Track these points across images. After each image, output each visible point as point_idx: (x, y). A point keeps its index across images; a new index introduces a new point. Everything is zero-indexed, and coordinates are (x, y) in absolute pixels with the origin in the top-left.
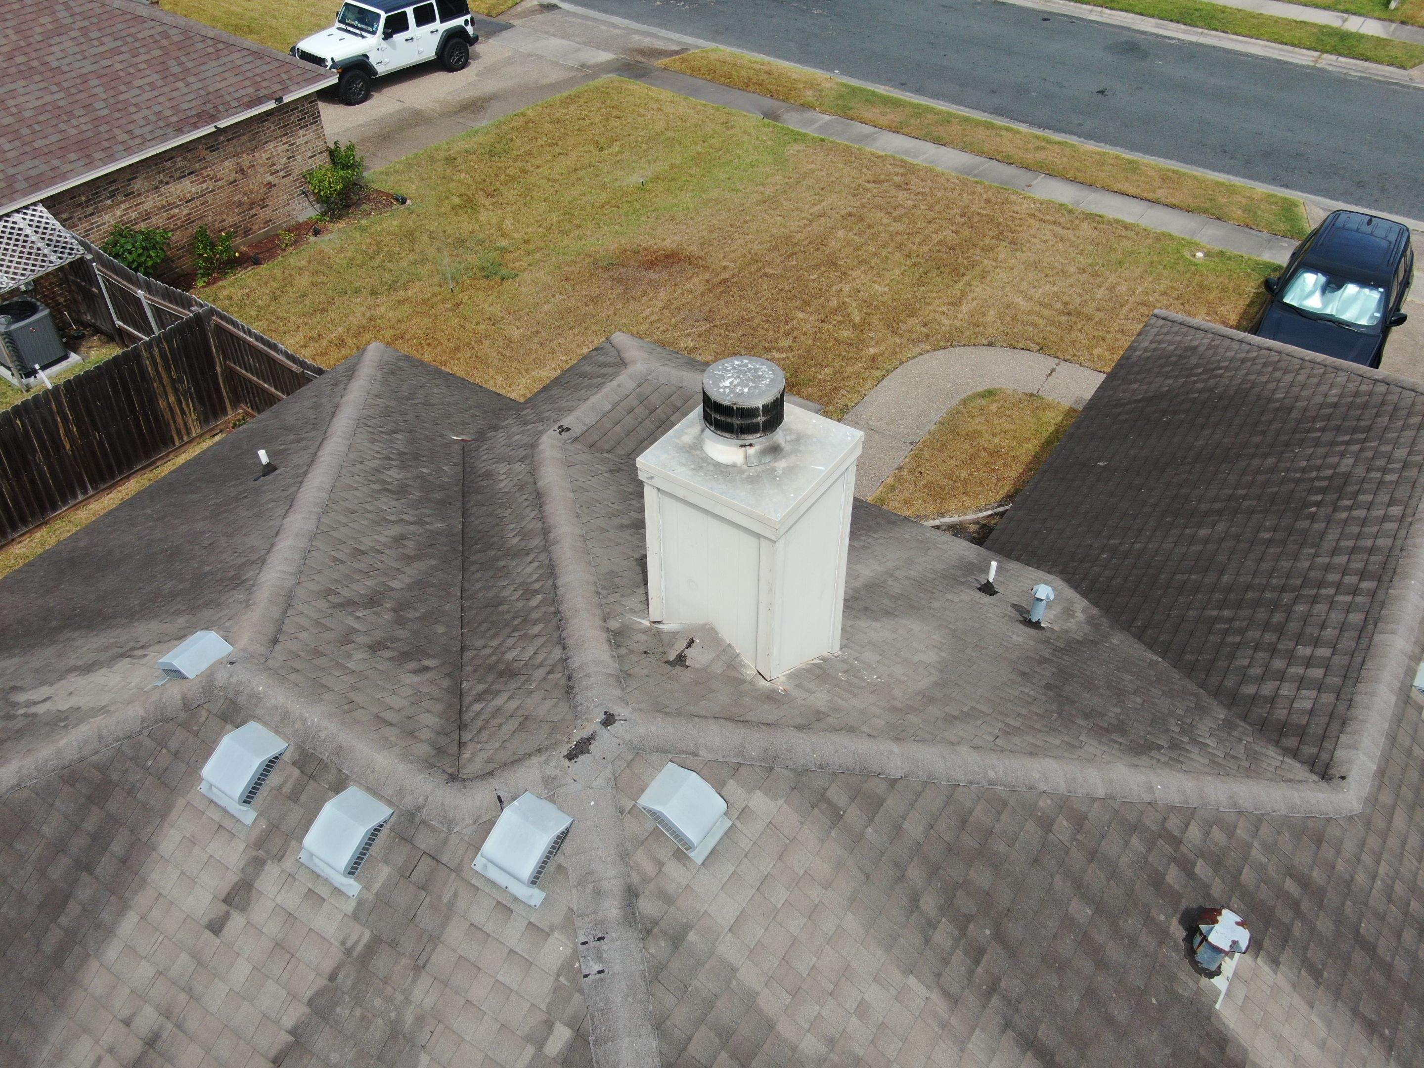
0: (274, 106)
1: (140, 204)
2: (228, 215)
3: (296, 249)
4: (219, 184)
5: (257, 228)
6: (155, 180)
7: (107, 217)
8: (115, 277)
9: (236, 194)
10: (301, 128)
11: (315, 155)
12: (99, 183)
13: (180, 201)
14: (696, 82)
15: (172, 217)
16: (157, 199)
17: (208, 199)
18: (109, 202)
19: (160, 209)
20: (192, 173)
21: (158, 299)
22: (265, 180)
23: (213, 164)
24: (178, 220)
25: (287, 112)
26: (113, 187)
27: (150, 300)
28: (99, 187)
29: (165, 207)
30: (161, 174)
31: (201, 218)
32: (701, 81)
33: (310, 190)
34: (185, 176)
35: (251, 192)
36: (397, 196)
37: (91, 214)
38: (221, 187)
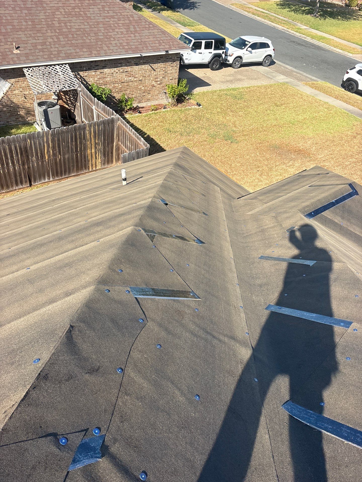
0: (164, 53)
1: (105, 78)
2: (135, 92)
3: (156, 112)
4: (135, 79)
5: (144, 101)
6: (113, 70)
7: (91, 79)
8: (87, 99)
9: (140, 85)
10: (171, 67)
11: (173, 79)
12: (92, 64)
13: (120, 81)
14: (317, 92)
15: (115, 87)
16: (111, 78)
17: (130, 84)
18: (94, 73)
19: (112, 82)
20: (127, 72)
21: (100, 110)
22: (152, 83)
23: (136, 71)
24: (117, 89)
25: (168, 59)
26: (97, 68)
27: (96, 110)
28: (91, 66)
29: (113, 82)
30: (116, 69)
31: (125, 91)
32: (319, 92)
33: (167, 92)
34: (124, 72)
35: (146, 86)
36: (197, 103)
37: (86, 76)
38: (136, 81)
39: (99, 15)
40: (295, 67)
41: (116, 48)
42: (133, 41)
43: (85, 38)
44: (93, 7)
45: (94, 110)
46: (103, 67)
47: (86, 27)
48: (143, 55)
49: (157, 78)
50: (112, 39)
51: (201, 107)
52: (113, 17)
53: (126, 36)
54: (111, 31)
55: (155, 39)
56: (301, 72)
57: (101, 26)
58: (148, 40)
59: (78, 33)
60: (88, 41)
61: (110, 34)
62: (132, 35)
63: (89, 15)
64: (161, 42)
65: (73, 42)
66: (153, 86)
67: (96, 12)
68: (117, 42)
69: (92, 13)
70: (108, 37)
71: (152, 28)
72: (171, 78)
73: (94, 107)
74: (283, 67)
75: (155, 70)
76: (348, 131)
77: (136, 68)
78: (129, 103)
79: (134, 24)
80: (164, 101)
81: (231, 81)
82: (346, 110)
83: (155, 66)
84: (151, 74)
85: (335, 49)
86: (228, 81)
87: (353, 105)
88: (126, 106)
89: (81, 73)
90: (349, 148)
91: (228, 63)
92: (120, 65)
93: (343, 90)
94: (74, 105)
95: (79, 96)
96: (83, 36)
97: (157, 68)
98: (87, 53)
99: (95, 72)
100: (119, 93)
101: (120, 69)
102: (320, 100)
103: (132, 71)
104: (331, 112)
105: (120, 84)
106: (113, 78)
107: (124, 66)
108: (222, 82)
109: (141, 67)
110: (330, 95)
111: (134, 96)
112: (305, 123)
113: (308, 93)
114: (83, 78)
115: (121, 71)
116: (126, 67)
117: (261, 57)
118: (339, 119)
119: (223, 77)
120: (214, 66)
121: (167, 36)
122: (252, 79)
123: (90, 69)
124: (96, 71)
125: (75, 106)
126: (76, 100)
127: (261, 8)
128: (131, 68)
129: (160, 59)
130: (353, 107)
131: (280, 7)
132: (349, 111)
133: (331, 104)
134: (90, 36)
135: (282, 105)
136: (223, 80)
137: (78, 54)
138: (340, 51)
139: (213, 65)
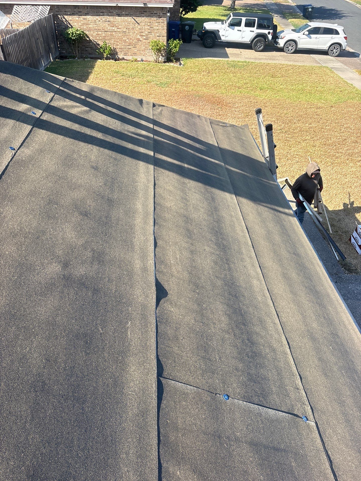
0: (143, 6)
1: (88, 24)
7: (75, 24)
9: (124, 37)
10: (157, 23)
16: (94, 25)
17: (114, 34)
18: (77, 19)
19: (95, 29)
20: (109, 21)
22: (138, 37)
23: (118, 21)
31: (109, 40)
34: (106, 21)
35: (131, 39)
36: (181, 63)
38: (119, 32)
46: (86, 14)
48: (120, 5)
51: (182, 66)
66: (139, 40)
72: (158, 35)
75: (139, 24)
83: (139, 19)
84: (136, 27)
88: (105, 53)
89: (66, 17)
92: (101, 14)
97: (141, 22)
101: (102, 18)
103: (115, 21)
107: (106, 15)
109: (124, 18)
114: (68, 22)
116: (108, 17)
120: (257, 47)
123: (73, 14)
124: (79, 17)
128: (113, 18)
129: (144, 13)
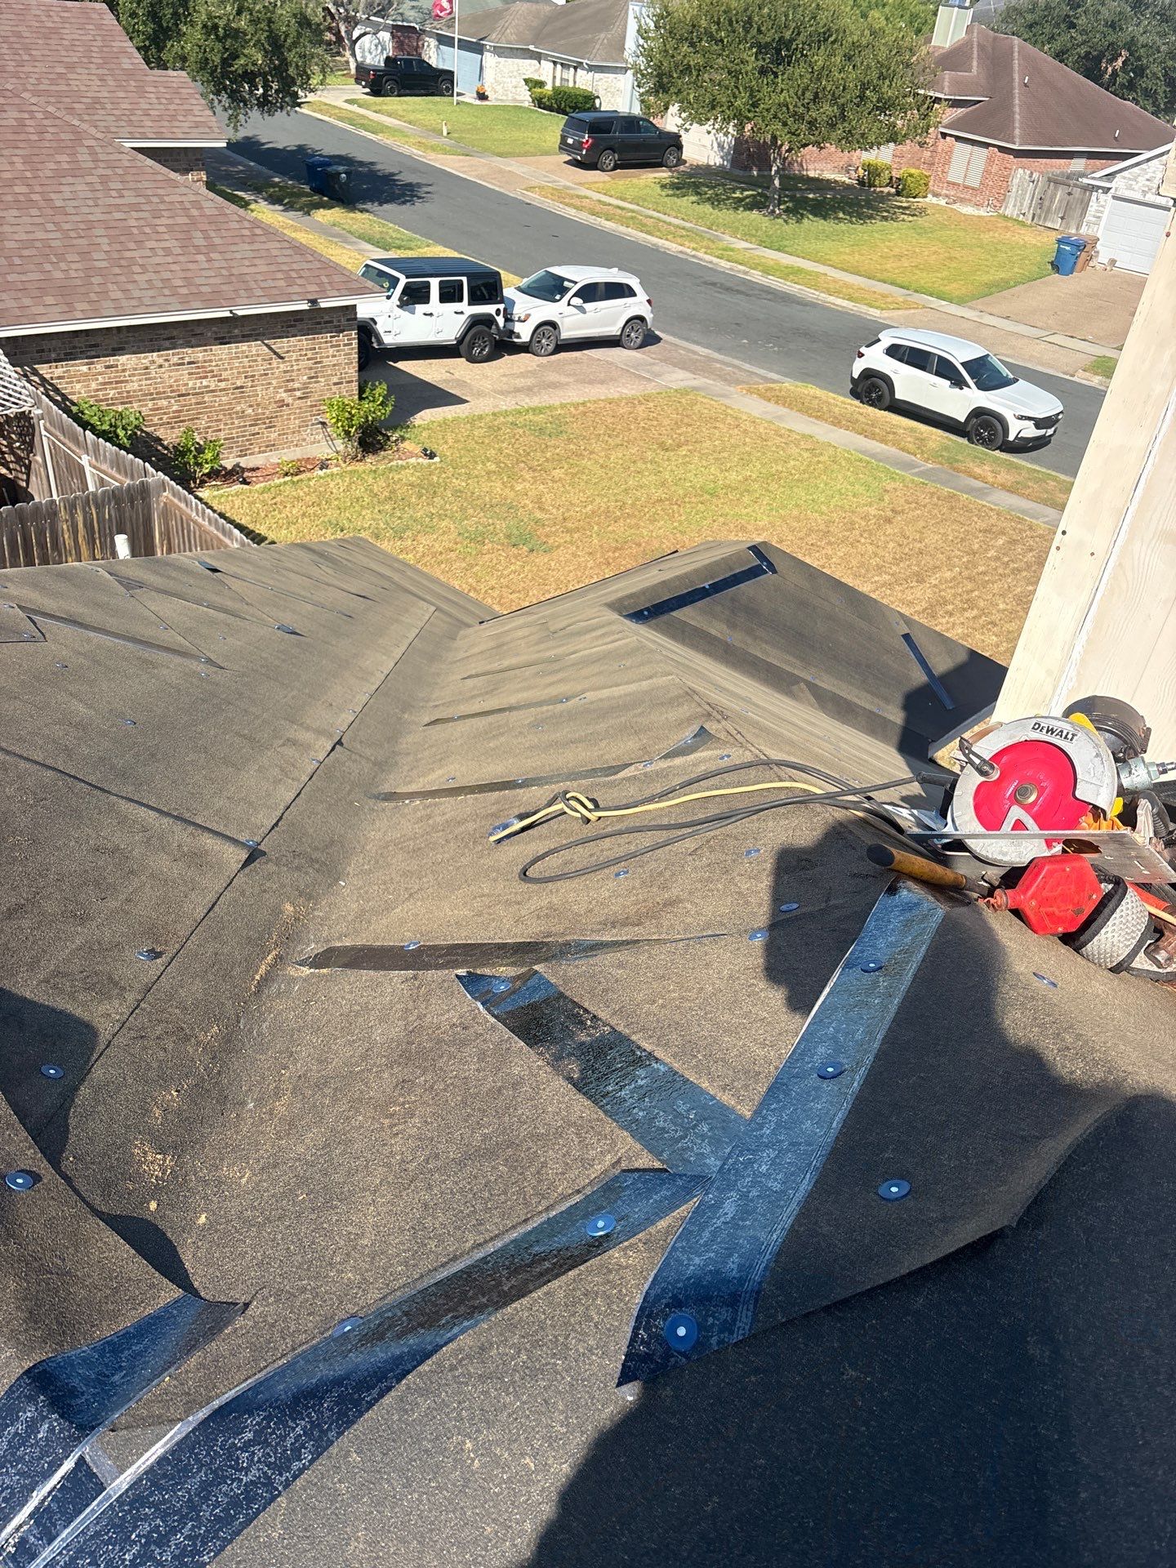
0: (305, 306)
2: (226, 424)
3: (295, 479)
4: (223, 385)
5: (257, 450)
6: (146, 359)
7: (78, 386)
8: (62, 438)
9: (239, 403)
10: (332, 347)
11: (341, 383)
12: (76, 342)
13: (172, 392)
14: (783, 411)
15: (158, 409)
16: (144, 382)
17: (206, 399)
18: (85, 369)
19: (146, 395)
20: (193, 363)
21: (104, 467)
22: (278, 396)
23: (221, 360)
24: (165, 413)
25: (319, 323)
26: (93, 353)
27: (95, 467)
28: (75, 347)
29: (152, 394)
30: (155, 354)
31: (193, 419)
32: (785, 410)
33: (327, 421)
34: (183, 364)
35: (258, 405)
36: (425, 450)
37: (59, 378)
38: (224, 390)
39: (91, 203)
40: (719, 350)
41: (151, 293)
42: (205, 273)
43: (48, 267)
44: (70, 180)
45: (88, 470)
46: (114, 349)
47: (51, 235)
48: (240, 313)
49: (293, 380)
50: (136, 269)
51: (437, 459)
52: (135, 207)
53: (182, 259)
54: (132, 245)
55: (273, 268)
56: (736, 362)
57: (101, 232)
58: (252, 270)
59: (26, 253)
60: (58, 275)
61: (128, 254)
62: (201, 258)
63: (58, 204)
64: (294, 275)
65: (10, 278)
66: (282, 404)
67: (82, 195)
68: (154, 276)
69: (68, 195)
70: (123, 262)
71: (263, 239)
72: (335, 380)
73: (85, 460)
74: (685, 349)
75: (282, 358)
76: (871, 505)
77: (221, 351)
78: (209, 455)
79: (207, 227)
80: (322, 451)
81: (529, 390)
82: (863, 452)
83: (281, 345)
84: (272, 369)
85: (831, 299)
86: (518, 390)
87: (882, 441)
88: (200, 465)
89: (44, 369)
90: (870, 548)
91: (516, 340)
92: (167, 344)
93: (857, 402)
94: (25, 465)
95: (37, 433)
96: (41, 261)
97: (288, 352)
98: (58, 309)
99: (87, 364)
100: (173, 428)
101: (168, 355)
102: (790, 431)
103: (211, 361)
104: (821, 459)
105: (173, 401)
106: (149, 382)
107: (183, 346)
108: (502, 393)
109: (237, 348)
110: (817, 418)
111: (222, 435)
112: (748, 491)
113: (756, 413)
114: (51, 385)
115: (175, 359)
116: (190, 350)
117: (613, 324)
118: (845, 478)
119: (505, 379)
120: (476, 351)
121: (311, 258)
122: (591, 382)
123: (70, 356)
124: (92, 363)
125: (28, 468)
126: (30, 447)
127: (617, 198)
128: (206, 351)
129: (295, 326)
130: (883, 445)
131: (671, 192)
132: (873, 456)
133: (822, 439)
134: (65, 260)
135: (679, 446)
136: (505, 387)
137: (28, 311)
138: (845, 303)
139: (471, 346)
